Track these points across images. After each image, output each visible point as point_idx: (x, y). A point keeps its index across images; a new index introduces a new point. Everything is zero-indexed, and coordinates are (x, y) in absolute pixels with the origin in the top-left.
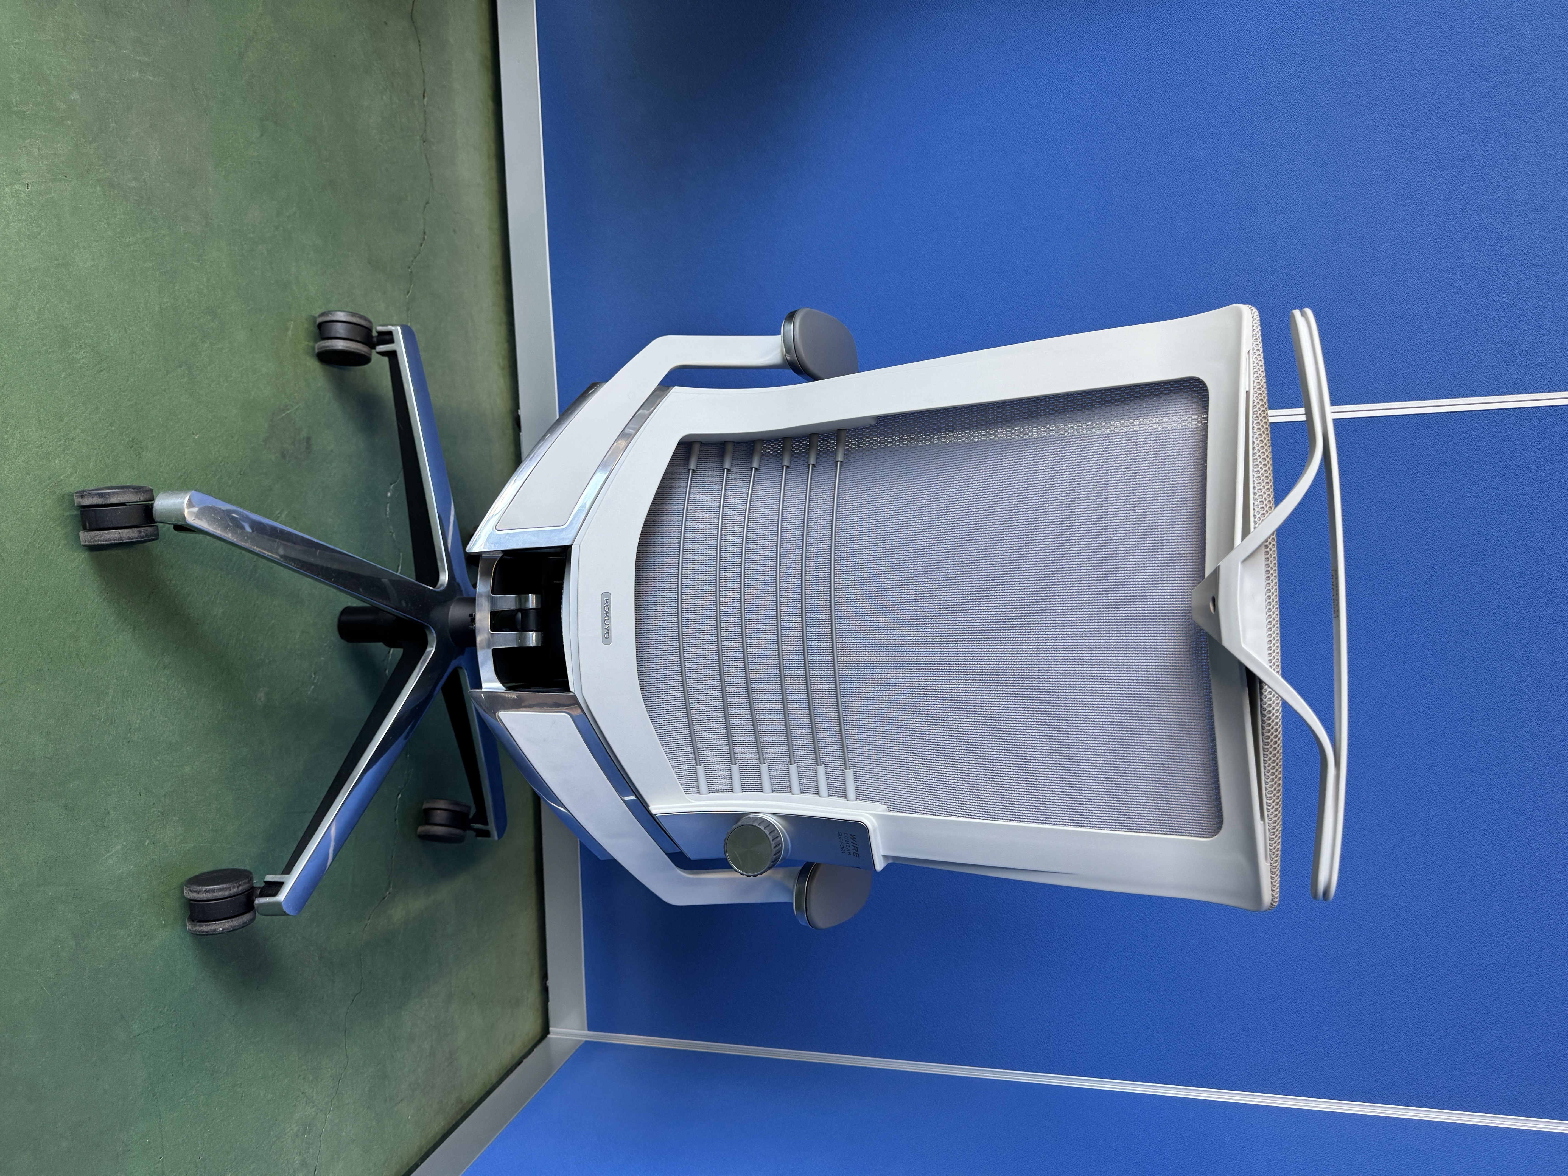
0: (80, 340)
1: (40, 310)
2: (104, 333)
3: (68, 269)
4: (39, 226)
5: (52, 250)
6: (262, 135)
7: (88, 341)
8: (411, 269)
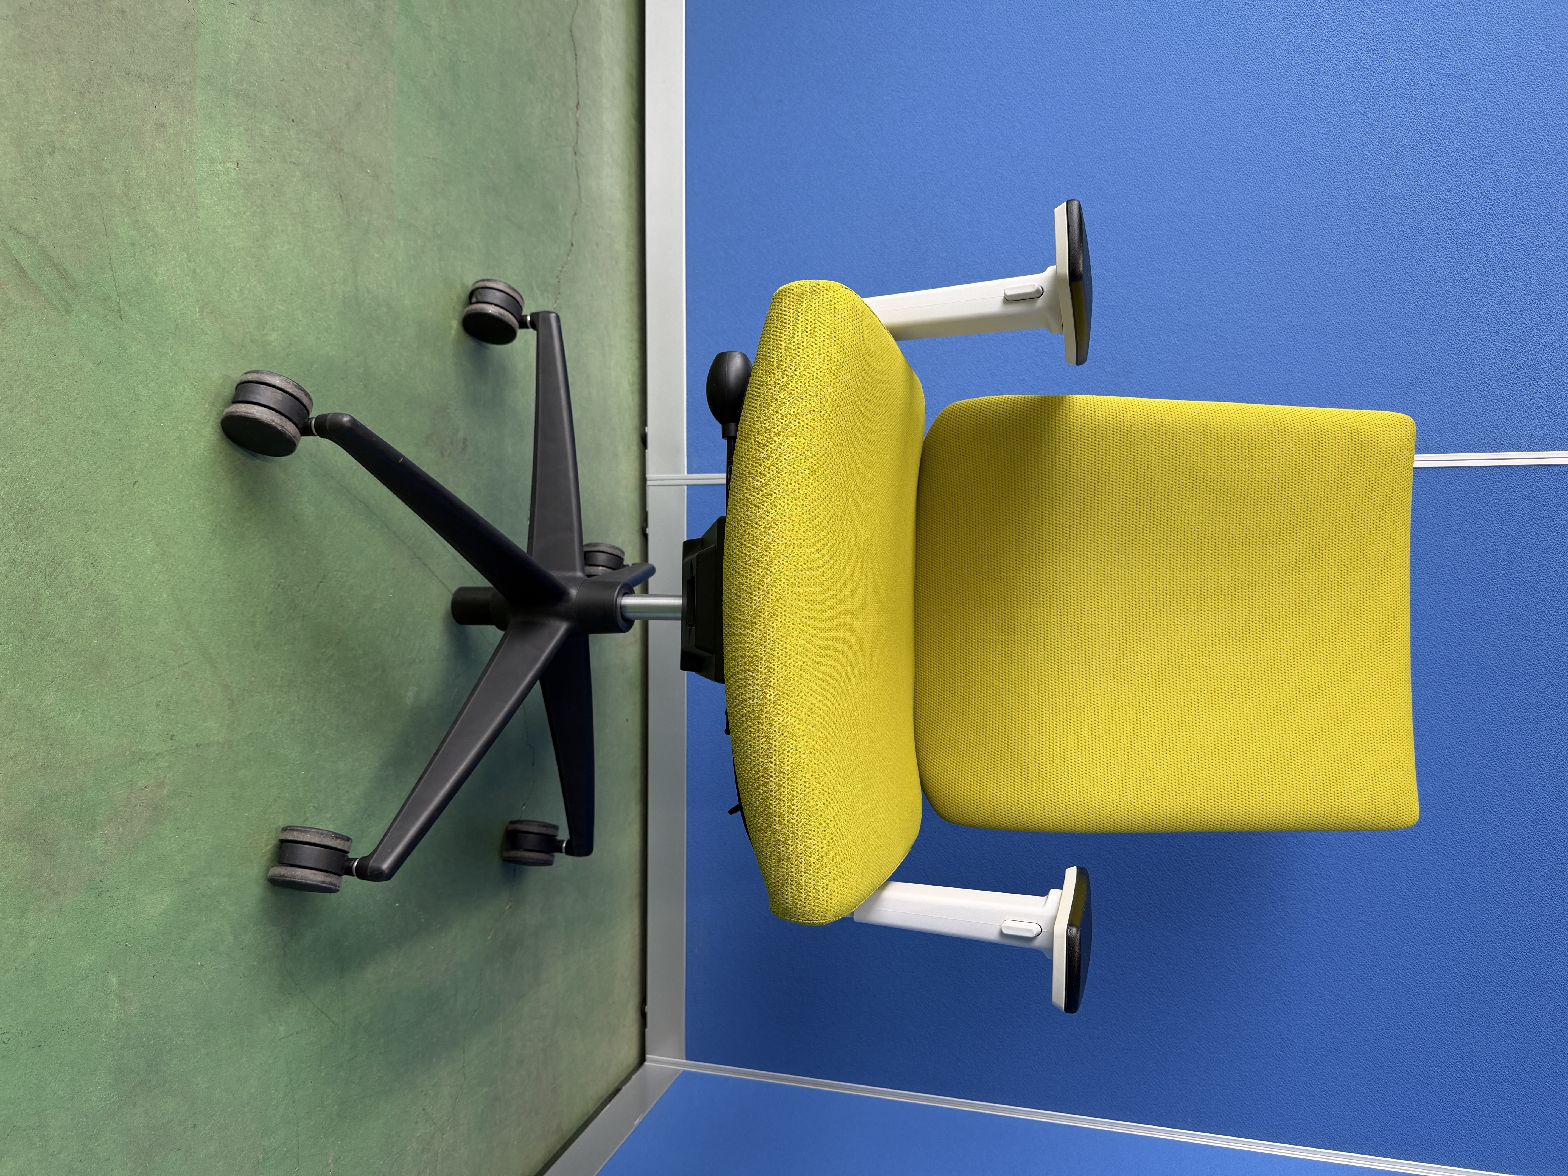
1: (241, 289)
4: (244, 205)
5: (255, 230)
6: (438, 134)
8: (559, 278)
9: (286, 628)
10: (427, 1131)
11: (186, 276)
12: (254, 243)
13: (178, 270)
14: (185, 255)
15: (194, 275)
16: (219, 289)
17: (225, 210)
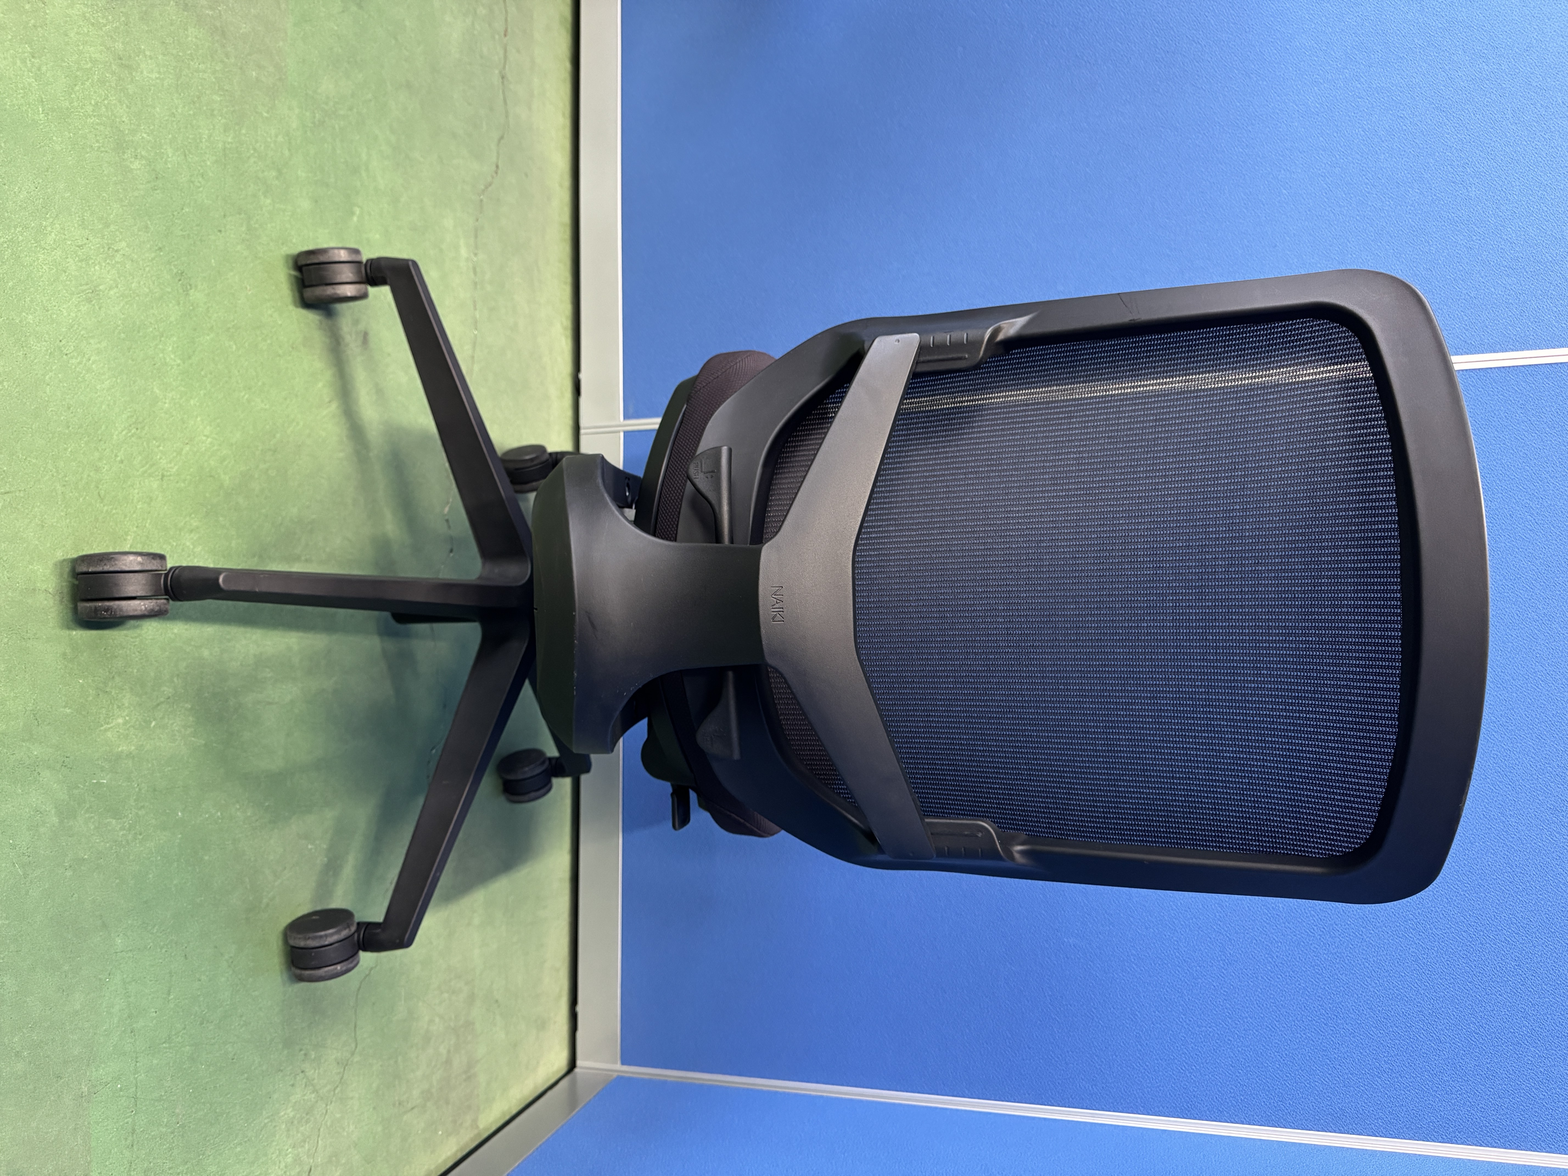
0: (136, 150)
1: (97, 104)
2: (163, 151)
4: (105, 17)
5: (116, 47)
6: (343, 12)
7: (143, 153)
8: (482, 197)
9: (140, 483)
10: (306, 1098)
11: (28, 71)
12: (114, 60)
13: (18, 62)
14: (28, 49)
15: (39, 73)
16: (70, 96)
17: (80, 15)
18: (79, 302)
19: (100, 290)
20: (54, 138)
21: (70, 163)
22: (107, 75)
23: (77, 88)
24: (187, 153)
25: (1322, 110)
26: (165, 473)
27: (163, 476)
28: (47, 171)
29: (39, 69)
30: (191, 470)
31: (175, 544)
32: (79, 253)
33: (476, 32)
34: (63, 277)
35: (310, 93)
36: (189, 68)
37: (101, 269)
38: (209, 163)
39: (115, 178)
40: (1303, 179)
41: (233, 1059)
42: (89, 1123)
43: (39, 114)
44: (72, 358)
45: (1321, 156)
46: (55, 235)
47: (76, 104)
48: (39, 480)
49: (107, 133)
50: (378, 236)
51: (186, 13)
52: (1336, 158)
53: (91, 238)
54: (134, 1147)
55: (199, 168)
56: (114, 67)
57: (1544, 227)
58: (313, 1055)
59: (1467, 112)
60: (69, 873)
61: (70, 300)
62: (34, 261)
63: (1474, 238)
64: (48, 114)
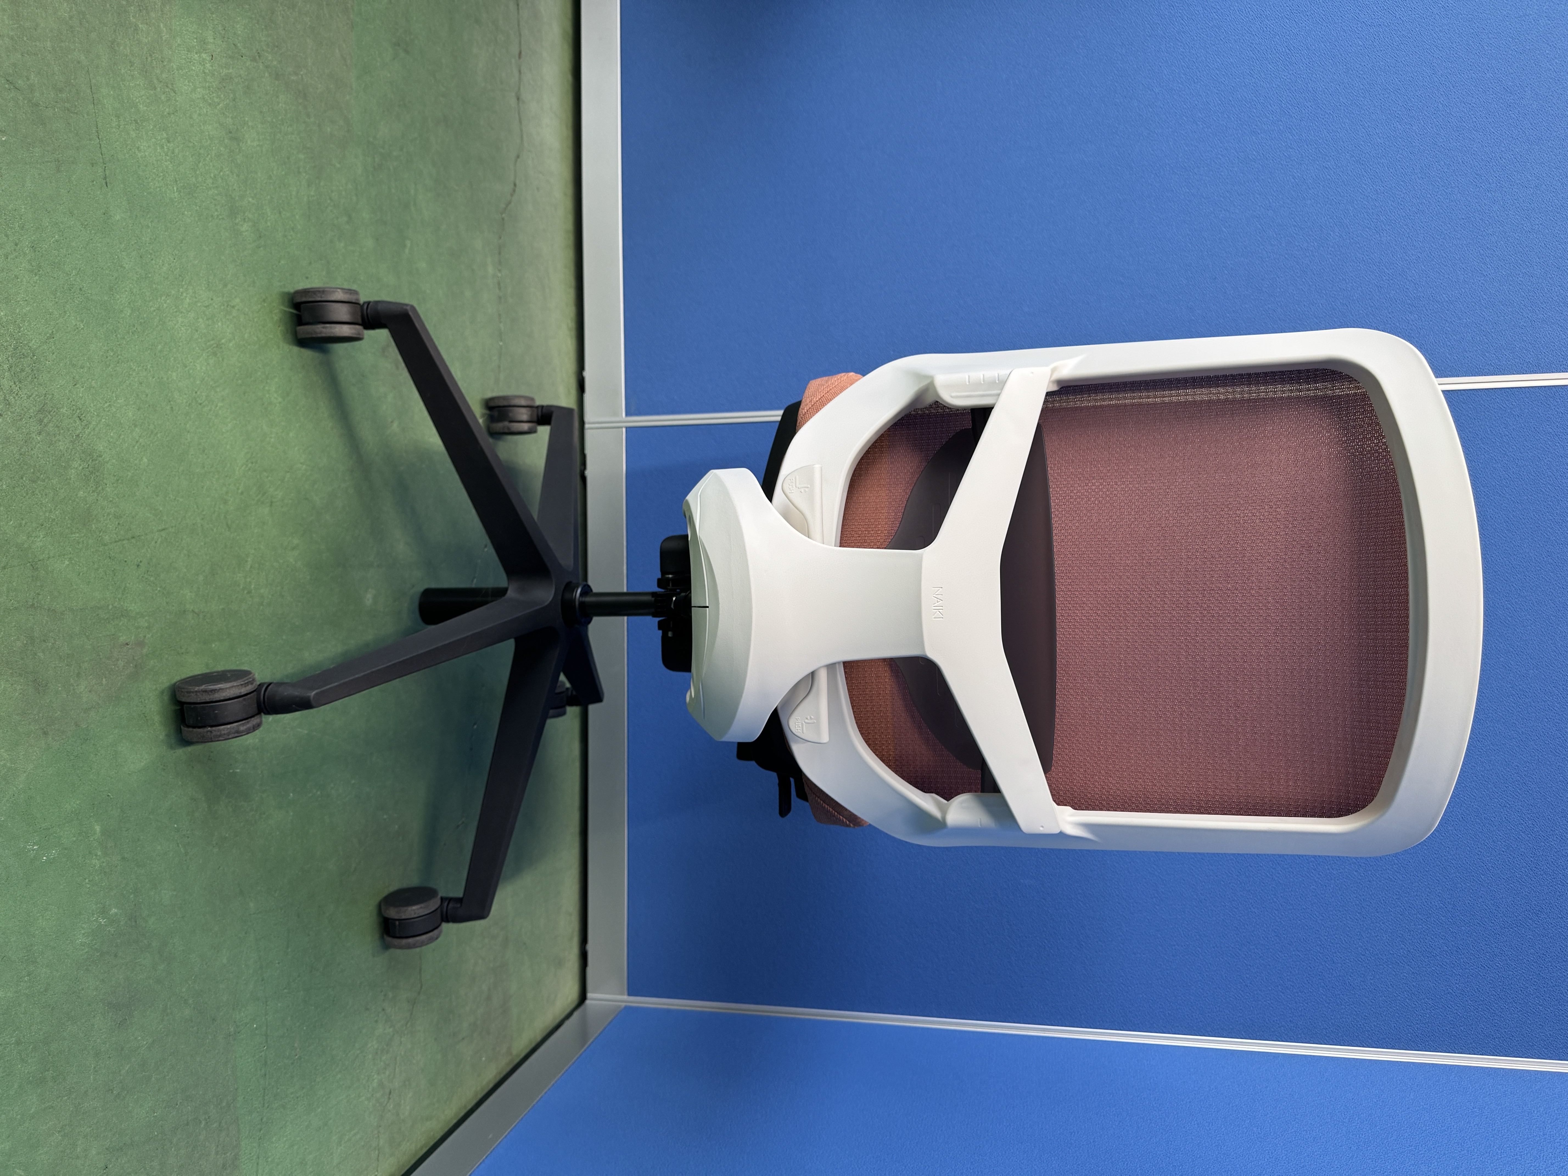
0: (244, 213)
1: (215, 177)
2: (264, 211)
3: (239, 145)
4: (218, 97)
5: (227, 122)
6: (394, 59)
7: (250, 216)
8: (504, 215)
9: (255, 511)
10: (386, 1032)
11: (166, 155)
12: (226, 134)
13: (158, 148)
14: (165, 135)
15: (173, 155)
16: (196, 173)
17: (200, 98)
18: (208, 356)
19: (222, 344)
20: (186, 213)
21: (198, 233)
22: (222, 149)
23: (201, 164)
24: (281, 209)
25: (1259, 157)
26: (274, 500)
27: (272, 502)
28: (182, 243)
29: (173, 153)
30: (292, 495)
31: (281, 561)
32: (207, 313)
33: (496, 60)
34: (196, 336)
35: (371, 139)
36: (280, 132)
37: (222, 324)
38: (297, 217)
39: (230, 242)
40: (1240, 219)
41: (334, 1001)
42: (236, 1057)
43: (174, 193)
44: (204, 406)
45: (1256, 199)
46: (190, 299)
47: (200, 179)
48: (185, 516)
49: (223, 202)
50: (424, 265)
51: (277, 82)
52: (1270, 203)
53: (214, 298)
54: (267, 1076)
55: (291, 222)
56: (226, 141)
57: (1443, 271)
58: (390, 994)
59: (1382, 166)
60: (216, 850)
61: (202, 354)
62: (175, 325)
63: (1384, 278)
64: (180, 192)
